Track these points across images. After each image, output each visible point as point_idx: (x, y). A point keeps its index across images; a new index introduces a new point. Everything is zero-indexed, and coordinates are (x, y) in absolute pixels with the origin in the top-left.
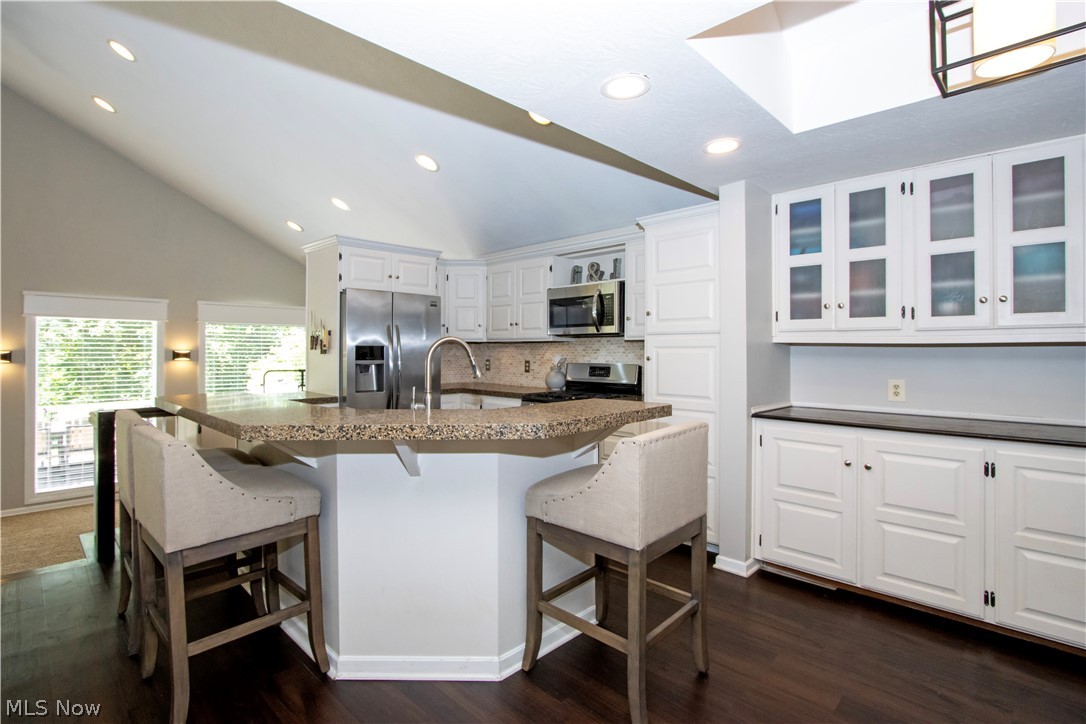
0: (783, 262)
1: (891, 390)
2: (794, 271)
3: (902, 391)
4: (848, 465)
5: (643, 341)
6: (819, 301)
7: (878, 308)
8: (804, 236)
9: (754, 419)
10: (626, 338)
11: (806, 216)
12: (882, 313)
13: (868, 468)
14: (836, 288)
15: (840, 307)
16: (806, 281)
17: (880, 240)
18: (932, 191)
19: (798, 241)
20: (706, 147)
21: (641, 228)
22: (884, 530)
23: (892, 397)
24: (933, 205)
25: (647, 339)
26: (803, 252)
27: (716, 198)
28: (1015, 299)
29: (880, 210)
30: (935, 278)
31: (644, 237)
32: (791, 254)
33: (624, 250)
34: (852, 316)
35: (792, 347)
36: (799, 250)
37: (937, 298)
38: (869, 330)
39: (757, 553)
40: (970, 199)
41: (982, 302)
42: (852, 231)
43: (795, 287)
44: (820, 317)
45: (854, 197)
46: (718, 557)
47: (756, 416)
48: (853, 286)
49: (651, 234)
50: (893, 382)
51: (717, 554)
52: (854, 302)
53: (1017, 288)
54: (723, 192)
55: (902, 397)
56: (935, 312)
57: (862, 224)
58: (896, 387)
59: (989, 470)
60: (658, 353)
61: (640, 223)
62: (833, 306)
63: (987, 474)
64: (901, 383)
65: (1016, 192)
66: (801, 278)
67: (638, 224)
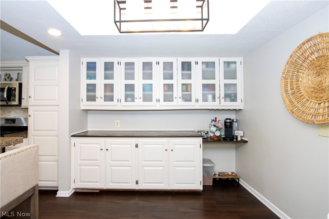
0: (84, 82)
1: (116, 124)
2: (88, 85)
3: (119, 124)
4: (102, 150)
5: (28, 108)
6: (95, 96)
7: (111, 99)
8: (91, 74)
9: (72, 137)
10: (22, 107)
11: (91, 67)
12: (112, 100)
13: (107, 150)
14: (100, 92)
15: (101, 98)
16: (91, 88)
17: (112, 78)
18: (125, 65)
19: (89, 75)
20: (48, 30)
21: (28, 61)
22: (112, 169)
23: (116, 126)
24: (125, 69)
25: (29, 107)
26: (90, 79)
27: (58, 54)
28: (143, 98)
29: (112, 69)
30: (126, 91)
31: (28, 65)
32: (87, 79)
33: (22, 70)
34: (105, 101)
35: (88, 111)
36: (90, 78)
37: (126, 97)
38: (109, 106)
39: (74, 186)
40: (134, 69)
41: (136, 98)
42: (105, 74)
43: (88, 91)
44: (95, 101)
45: (106, 63)
46: (58, 192)
47: (73, 136)
48: (105, 91)
49: (31, 64)
50: (116, 121)
51: (58, 190)
52: (105, 96)
53: (144, 95)
54: (61, 52)
55: (119, 126)
56: (126, 101)
57: (108, 72)
58: (117, 123)
59: (137, 146)
60: (34, 114)
61: (27, 59)
62: (99, 98)
63: (136, 147)
64: (119, 121)
65: (143, 69)
66: (90, 88)
67: (26, 60)
